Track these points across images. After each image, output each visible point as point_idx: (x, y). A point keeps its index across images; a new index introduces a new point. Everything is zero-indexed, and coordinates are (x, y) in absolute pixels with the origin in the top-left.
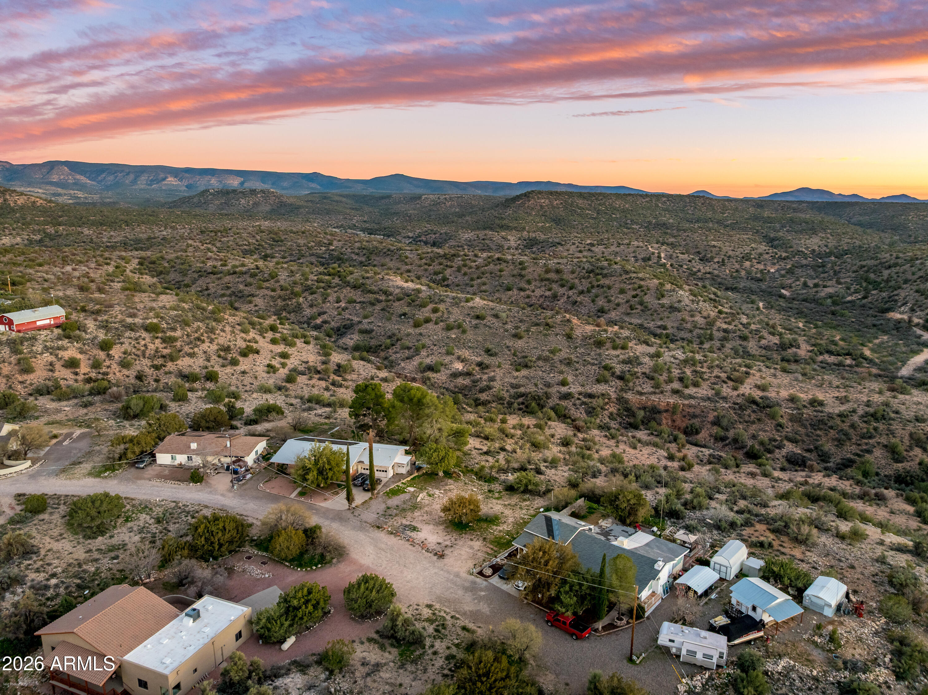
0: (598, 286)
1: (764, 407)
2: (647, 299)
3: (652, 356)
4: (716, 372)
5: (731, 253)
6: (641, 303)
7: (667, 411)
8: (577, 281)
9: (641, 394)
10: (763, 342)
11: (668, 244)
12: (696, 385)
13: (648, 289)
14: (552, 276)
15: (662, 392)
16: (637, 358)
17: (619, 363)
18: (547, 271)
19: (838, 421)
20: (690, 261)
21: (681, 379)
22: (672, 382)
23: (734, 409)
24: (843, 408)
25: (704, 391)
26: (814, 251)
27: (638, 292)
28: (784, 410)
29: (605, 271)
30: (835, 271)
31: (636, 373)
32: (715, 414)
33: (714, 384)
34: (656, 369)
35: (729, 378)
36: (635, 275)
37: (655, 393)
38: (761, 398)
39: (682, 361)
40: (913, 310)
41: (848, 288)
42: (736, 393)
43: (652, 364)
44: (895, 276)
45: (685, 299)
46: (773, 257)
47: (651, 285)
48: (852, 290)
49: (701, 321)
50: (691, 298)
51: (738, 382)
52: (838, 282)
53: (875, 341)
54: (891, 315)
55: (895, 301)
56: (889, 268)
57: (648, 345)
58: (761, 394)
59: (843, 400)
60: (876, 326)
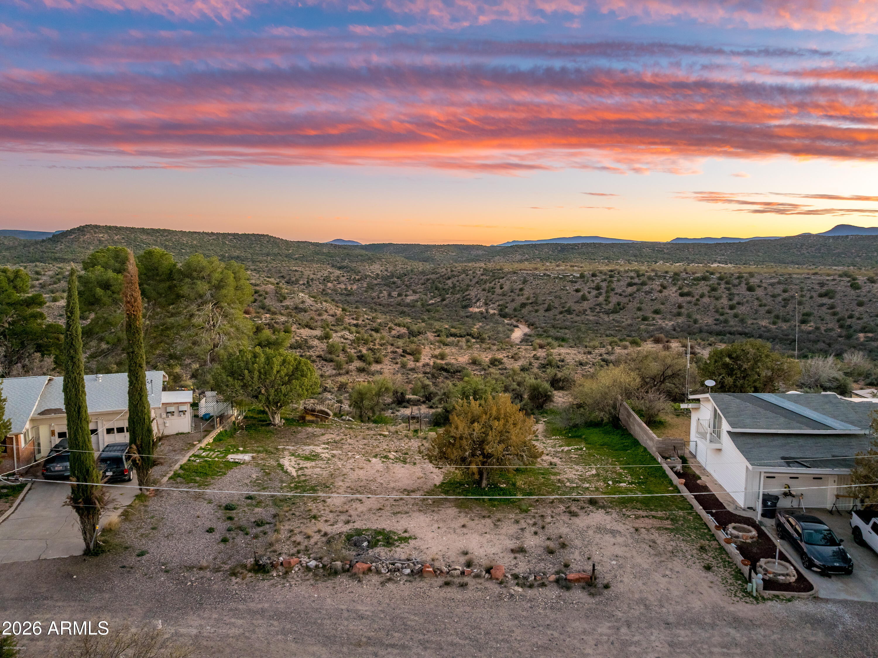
1: (454, 373)
2: (267, 302)
3: (320, 339)
4: (390, 349)
5: (312, 276)
10: (393, 332)
11: (252, 271)
12: (378, 361)
13: (267, 293)
15: (347, 373)
16: (306, 341)
21: (361, 358)
22: (353, 362)
24: (520, 363)
25: (387, 366)
26: (378, 274)
27: (256, 296)
30: (406, 285)
31: (311, 356)
33: (395, 359)
34: (331, 350)
35: (405, 351)
37: (340, 374)
38: (447, 364)
39: (353, 341)
40: (486, 304)
41: (426, 295)
42: (419, 364)
43: (324, 346)
44: (458, 284)
45: (308, 300)
46: (349, 279)
47: (268, 290)
48: (429, 296)
49: (330, 319)
50: (312, 299)
51: (415, 354)
52: (415, 292)
53: (475, 327)
54: (471, 309)
55: (469, 299)
56: (449, 278)
57: (311, 329)
58: (443, 362)
59: (515, 358)
60: (467, 317)
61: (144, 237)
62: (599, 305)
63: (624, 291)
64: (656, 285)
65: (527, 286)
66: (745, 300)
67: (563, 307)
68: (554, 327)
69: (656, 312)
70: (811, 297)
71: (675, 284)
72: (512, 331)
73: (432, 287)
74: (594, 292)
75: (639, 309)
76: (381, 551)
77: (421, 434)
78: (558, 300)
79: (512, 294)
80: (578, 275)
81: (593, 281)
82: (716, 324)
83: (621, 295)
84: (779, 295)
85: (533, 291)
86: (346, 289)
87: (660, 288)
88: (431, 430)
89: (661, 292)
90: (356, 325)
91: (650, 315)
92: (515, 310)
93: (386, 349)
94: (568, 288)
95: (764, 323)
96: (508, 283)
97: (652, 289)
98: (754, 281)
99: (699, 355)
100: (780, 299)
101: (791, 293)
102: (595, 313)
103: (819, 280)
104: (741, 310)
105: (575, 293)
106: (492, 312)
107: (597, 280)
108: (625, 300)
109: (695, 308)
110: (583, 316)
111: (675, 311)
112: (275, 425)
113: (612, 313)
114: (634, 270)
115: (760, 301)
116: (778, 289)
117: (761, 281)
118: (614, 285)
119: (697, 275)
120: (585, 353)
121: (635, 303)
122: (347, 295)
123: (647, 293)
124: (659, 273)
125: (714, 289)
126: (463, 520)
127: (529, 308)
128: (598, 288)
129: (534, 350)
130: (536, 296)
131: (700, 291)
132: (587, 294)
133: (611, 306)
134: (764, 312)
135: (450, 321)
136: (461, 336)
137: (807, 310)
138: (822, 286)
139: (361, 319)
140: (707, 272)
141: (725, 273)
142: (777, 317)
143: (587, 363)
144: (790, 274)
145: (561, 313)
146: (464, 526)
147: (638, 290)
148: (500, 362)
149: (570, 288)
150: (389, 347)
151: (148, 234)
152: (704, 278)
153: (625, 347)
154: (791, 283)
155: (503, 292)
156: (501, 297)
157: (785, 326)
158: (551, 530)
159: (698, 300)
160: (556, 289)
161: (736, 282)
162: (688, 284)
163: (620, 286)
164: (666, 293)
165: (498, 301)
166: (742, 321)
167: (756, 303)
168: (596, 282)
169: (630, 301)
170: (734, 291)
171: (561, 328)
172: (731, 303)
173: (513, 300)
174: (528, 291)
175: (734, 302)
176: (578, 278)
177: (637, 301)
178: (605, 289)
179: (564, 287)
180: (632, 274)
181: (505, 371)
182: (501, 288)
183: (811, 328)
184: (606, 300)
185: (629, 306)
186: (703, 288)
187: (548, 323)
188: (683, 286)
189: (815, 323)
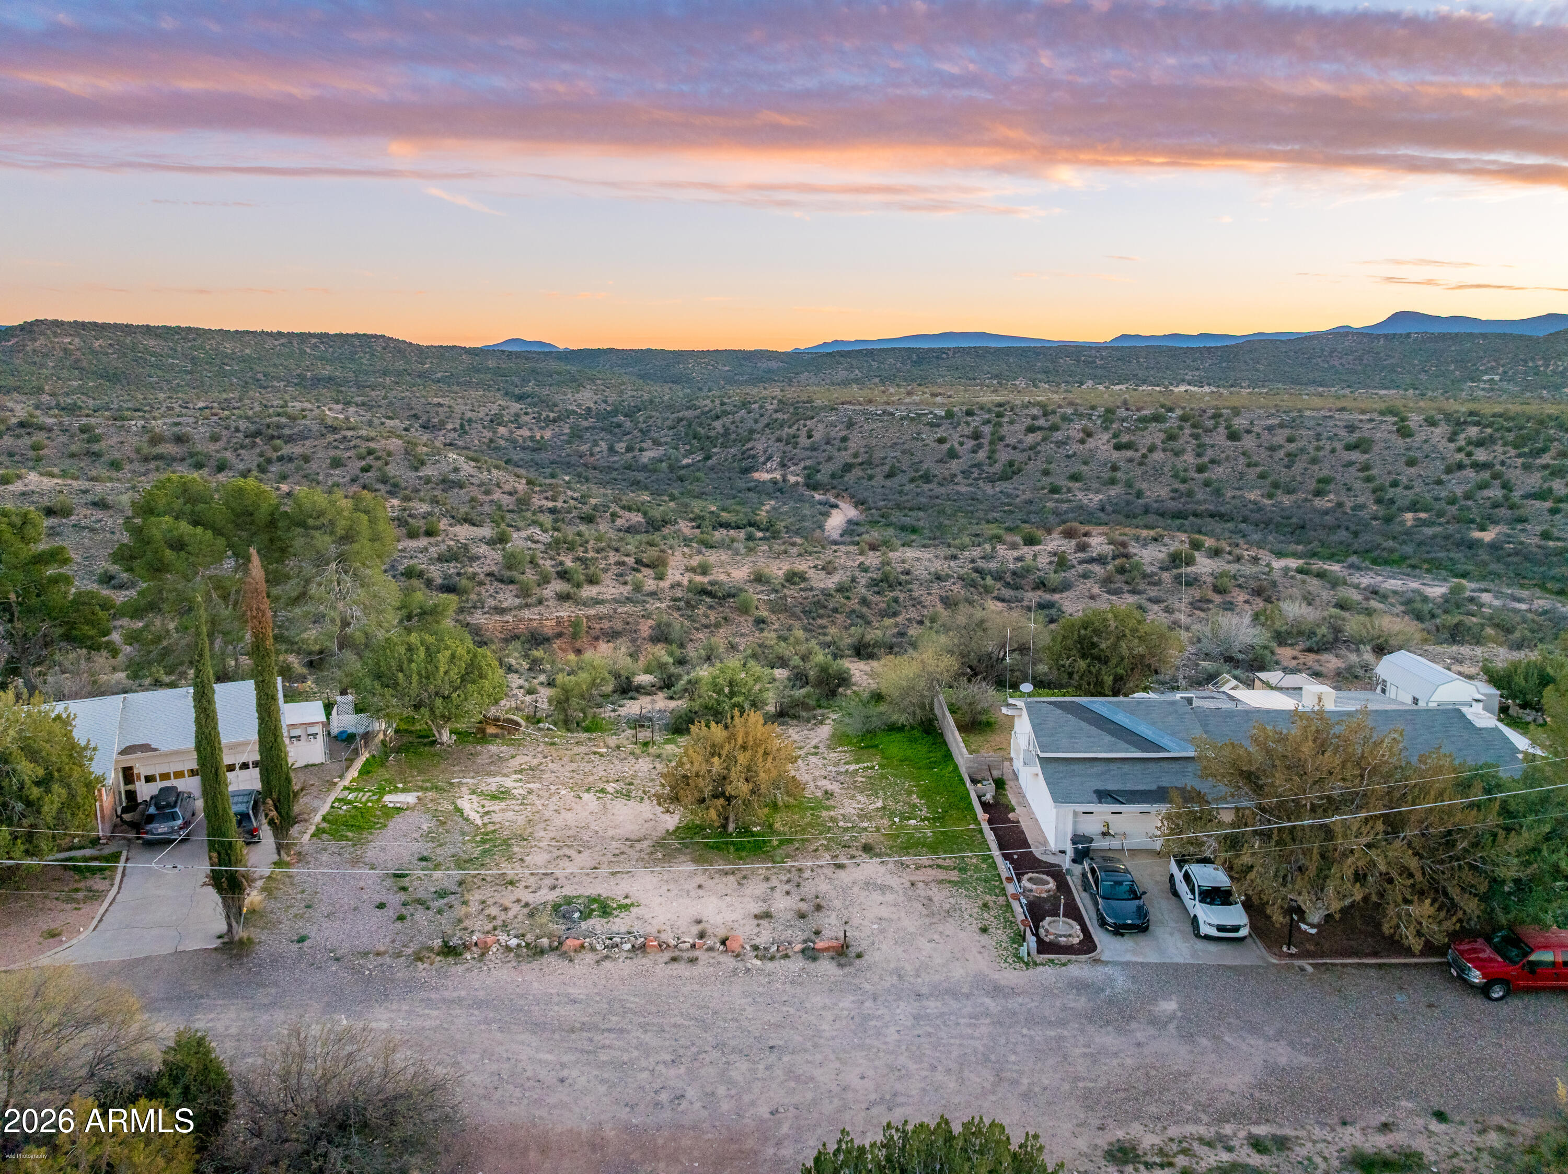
0: (280, 459)
1: (724, 597)
2: (391, 470)
3: (491, 543)
4: (613, 557)
5: (469, 415)
6: (384, 480)
7: (559, 635)
8: (228, 455)
9: (502, 611)
10: (619, 522)
11: (357, 405)
12: (592, 581)
13: (389, 454)
14: (168, 448)
15: (540, 602)
16: (466, 547)
17: (431, 561)
18: (156, 440)
19: (839, 598)
20: (406, 430)
21: (563, 575)
22: (549, 582)
23: (679, 609)
24: (836, 578)
25: (609, 589)
26: (589, 408)
27: (370, 460)
28: (755, 597)
29: (287, 431)
30: (641, 431)
31: (475, 575)
32: (651, 622)
33: (621, 575)
34: (511, 562)
35: (638, 562)
36: (349, 434)
37: (527, 606)
38: (711, 583)
39: (549, 546)
40: (783, 465)
41: (677, 449)
42: (665, 584)
43: (498, 556)
44: (733, 427)
45: (465, 466)
46: (538, 419)
47: (392, 448)
48: (682, 451)
49: (506, 500)
50: (473, 464)
51: (657, 566)
52: (656, 443)
53: (763, 508)
54: (756, 475)
55: (754, 457)
56: (718, 417)
57: (474, 525)
58: (705, 580)
59: (828, 569)
60: (749, 490)
61: (152, 343)
62: (978, 465)
63: (1020, 441)
64: (1075, 430)
65: (855, 433)
66: (1223, 455)
67: (917, 471)
68: (898, 506)
69: (1075, 478)
70: (1333, 451)
71: (1106, 429)
72: (827, 515)
73: (687, 434)
74: (971, 443)
75: (1046, 473)
76: (596, 923)
77: (653, 750)
78: (906, 457)
79: (828, 447)
80: (943, 413)
81: (968, 423)
82: (1173, 499)
83: (1014, 448)
84: (1281, 447)
85: (864, 442)
86: (532, 438)
87: (1081, 435)
88: (667, 741)
89: (1082, 442)
90: (552, 511)
91: (1063, 483)
92: (833, 476)
93: (606, 558)
94: (924, 436)
95: (1253, 496)
96: (821, 427)
97: (1068, 438)
98: (1239, 423)
99: (1137, 558)
100: (1281, 453)
101: (1300, 444)
102: (971, 481)
103: (1346, 421)
104: (1217, 473)
105: (935, 445)
106: (792, 479)
107: (976, 421)
108: (1022, 457)
109: (1139, 471)
110: (951, 487)
111: (1106, 475)
112: (442, 744)
113: (999, 480)
114: (1038, 404)
115: (1249, 457)
116: (1280, 437)
117: (1252, 423)
118: (1005, 430)
119: (1144, 412)
120: (946, 558)
121: (1038, 463)
122: (534, 450)
123: (1060, 444)
124: (1081, 410)
125: (1171, 437)
126: (700, 879)
127: (857, 472)
128: (976, 436)
129: (862, 553)
130: (869, 449)
131: (1148, 441)
132: (957, 446)
133: (998, 468)
134: (1254, 476)
135: (719, 497)
136: (738, 527)
137: (1325, 473)
138: (1352, 432)
139: (561, 498)
140: (1162, 406)
141: (1192, 409)
142: (1276, 485)
143: (948, 576)
144: (1300, 411)
145: (912, 480)
146: (700, 886)
147: (1044, 439)
148: (803, 577)
149: (929, 436)
150: (612, 554)
151: (158, 336)
152: (1156, 418)
153: (1014, 546)
154: (1302, 426)
155: (814, 442)
156: (808, 453)
157: (1287, 500)
158: (809, 889)
159: (1144, 456)
160: (904, 437)
161: (1210, 424)
162: (1128, 429)
163: (1014, 432)
164: (1091, 443)
165: (803, 459)
166: (1218, 492)
167: (1242, 460)
168: (973, 425)
169: (1030, 459)
170: (1207, 440)
171: (910, 510)
172: (1200, 461)
173: (830, 459)
174: (856, 442)
175: (1206, 459)
176: (942, 418)
177: (1042, 457)
178: (989, 437)
179: (918, 434)
180: (1035, 411)
181: (811, 594)
182: (810, 437)
183: (1329, 505)
184: (989, 458)
185: (1028, 467)
186: (1154, 435)
187: (889, 500)
188: (1120, 431)
189: (1336, 494)
